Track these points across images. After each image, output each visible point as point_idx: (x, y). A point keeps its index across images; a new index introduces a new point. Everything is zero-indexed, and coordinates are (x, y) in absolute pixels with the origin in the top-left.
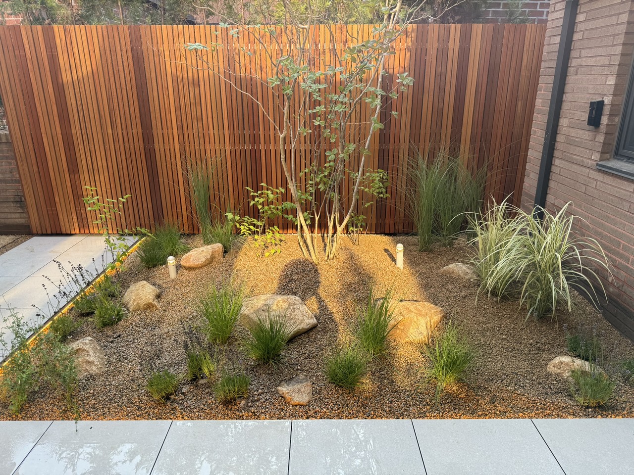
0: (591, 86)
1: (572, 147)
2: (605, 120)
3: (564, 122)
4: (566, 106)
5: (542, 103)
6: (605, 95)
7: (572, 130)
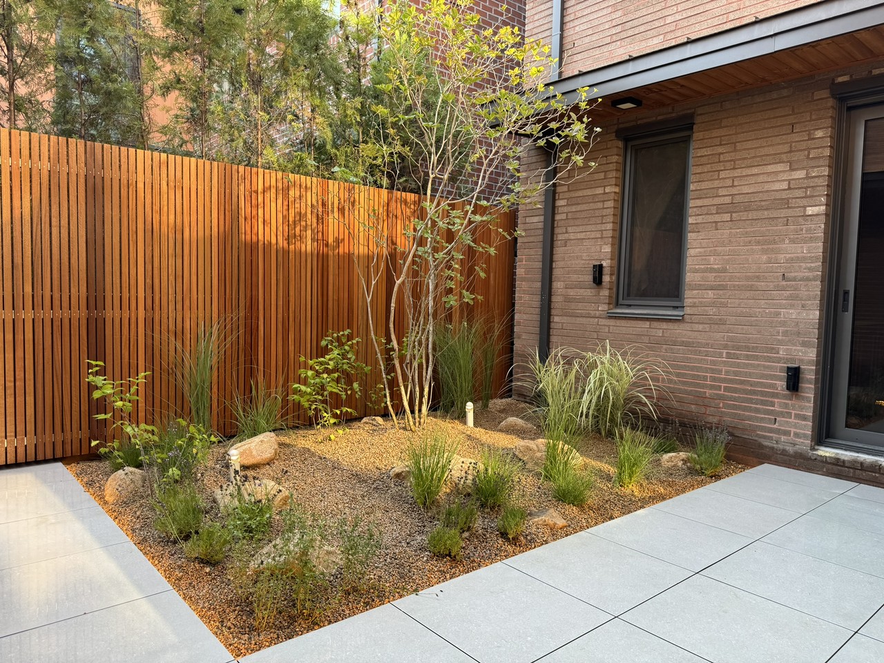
0: (585, 254)
1: (573, 304)
2: (606, 279)
3: (558, 285)
4: (557, 272)
5: (525, 272)
6: (603, 260)
7: (569, 290)
